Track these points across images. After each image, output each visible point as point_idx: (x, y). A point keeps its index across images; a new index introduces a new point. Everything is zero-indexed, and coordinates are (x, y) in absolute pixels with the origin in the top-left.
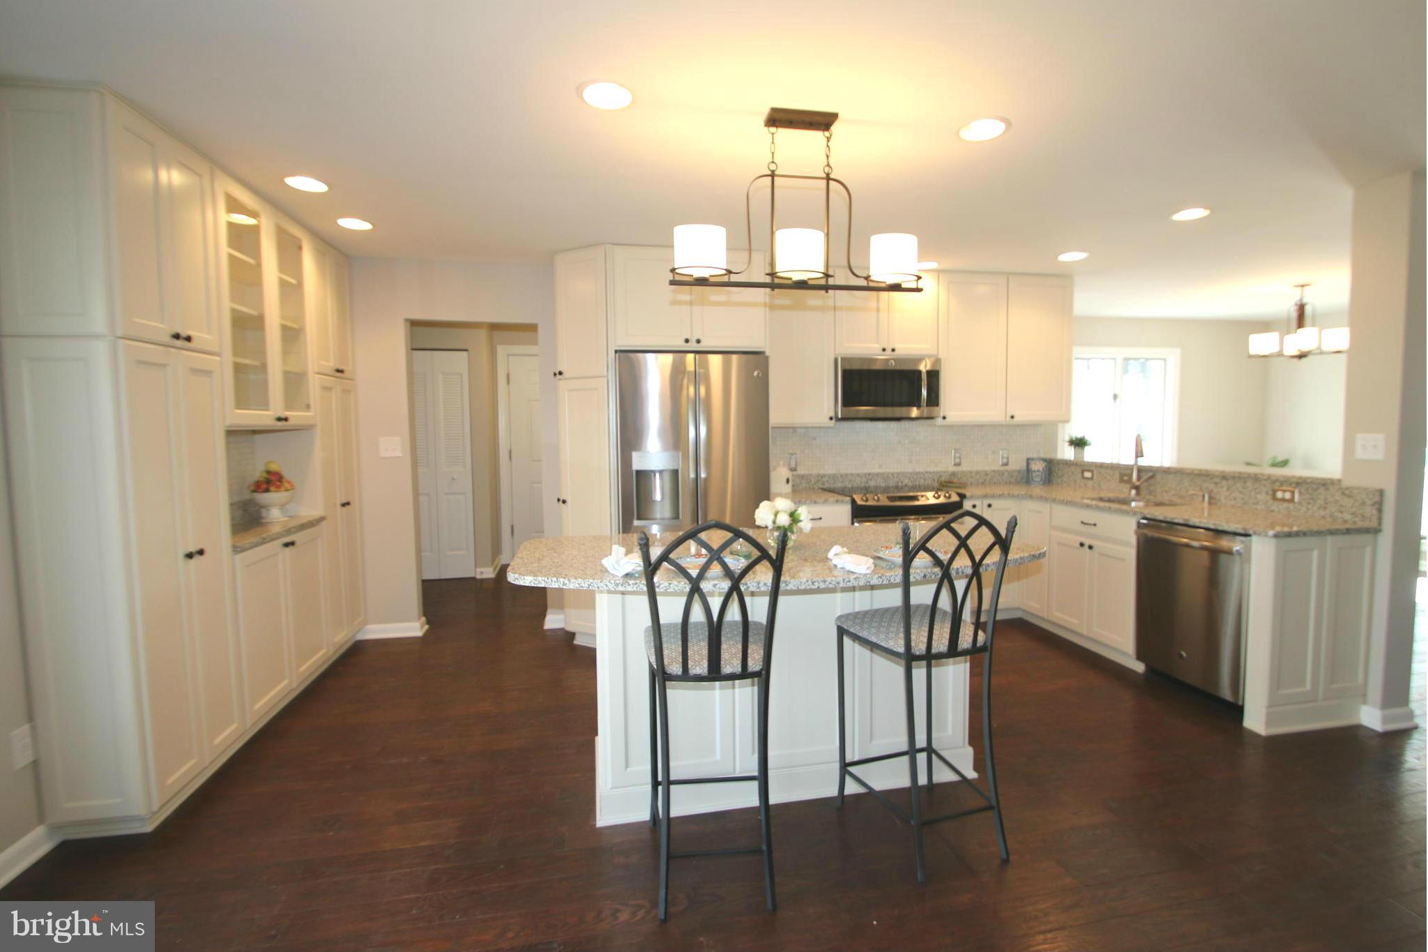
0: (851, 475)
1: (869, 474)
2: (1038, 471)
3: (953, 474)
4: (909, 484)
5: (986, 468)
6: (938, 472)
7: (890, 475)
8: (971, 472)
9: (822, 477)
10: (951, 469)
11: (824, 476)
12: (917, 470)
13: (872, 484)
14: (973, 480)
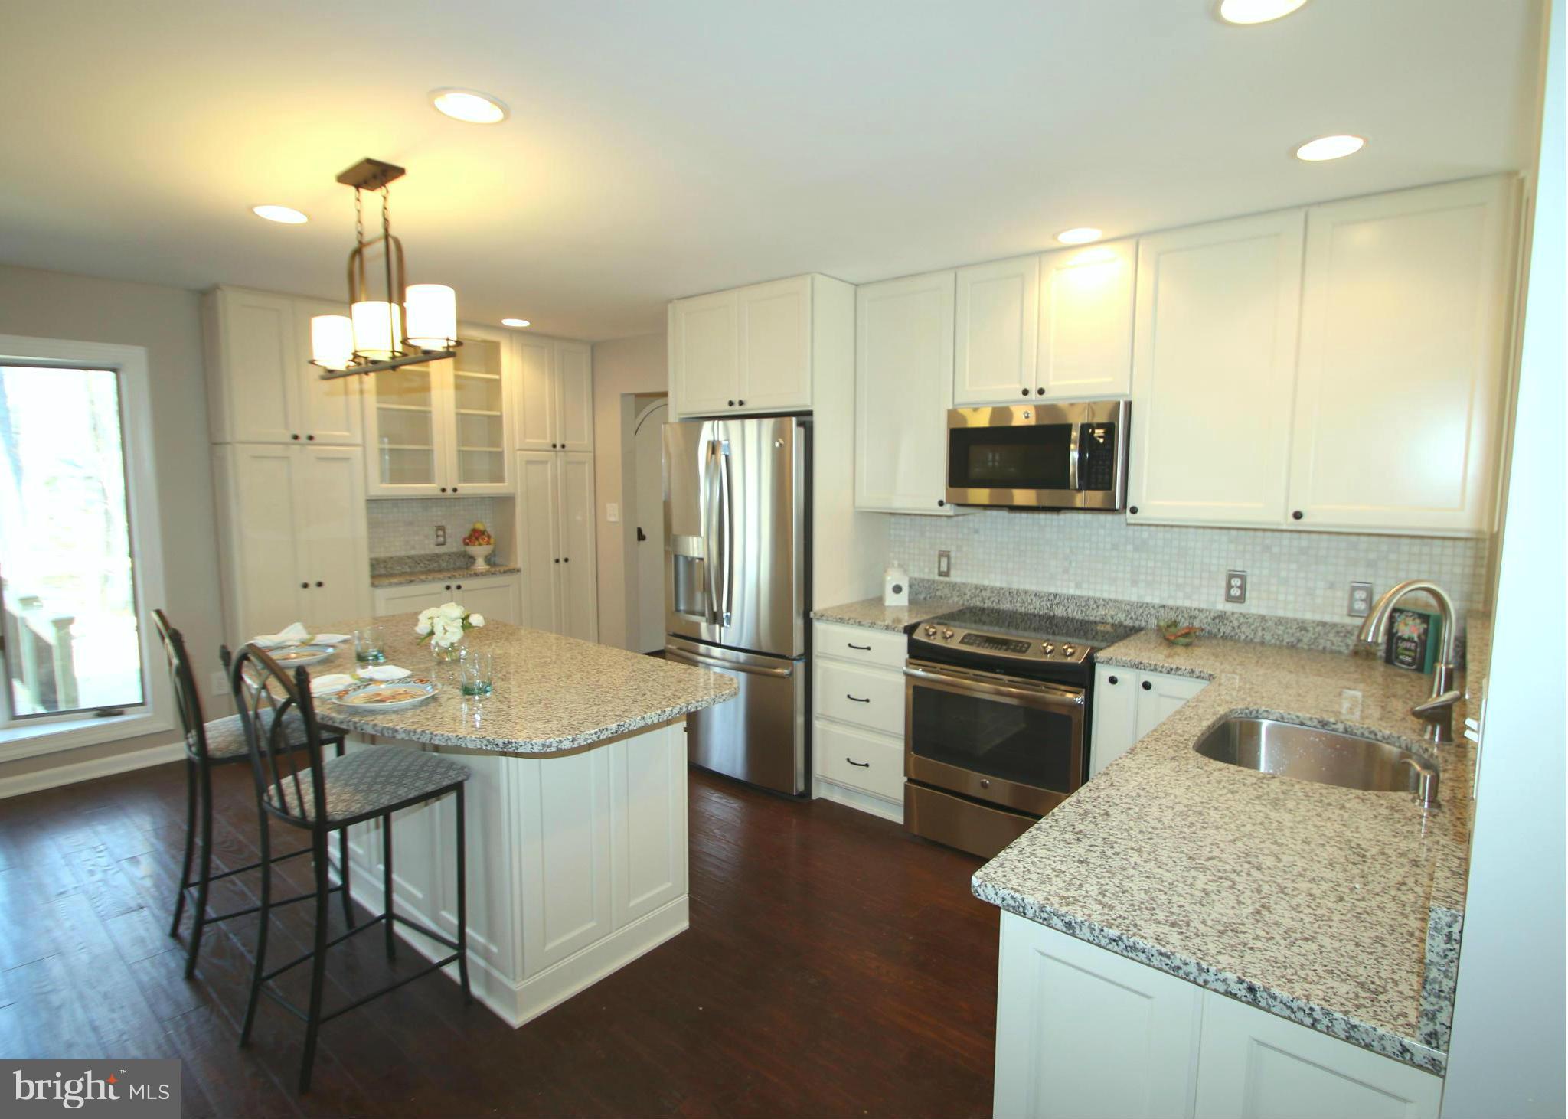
0: (1026, 592)
1: (1056, 595)
2: (1410, 640)
3: (1221, 617)
4: (1126, 623)
5: (1308, 616)
6: (1188, 610)
7: (1091, 602)
8: (1263, 618)
9: (981, 591)
10: (1222, 606)
11: (984, 589)
12: (1148, 600)
13: (1059, 612)
14: (1268, 637)
